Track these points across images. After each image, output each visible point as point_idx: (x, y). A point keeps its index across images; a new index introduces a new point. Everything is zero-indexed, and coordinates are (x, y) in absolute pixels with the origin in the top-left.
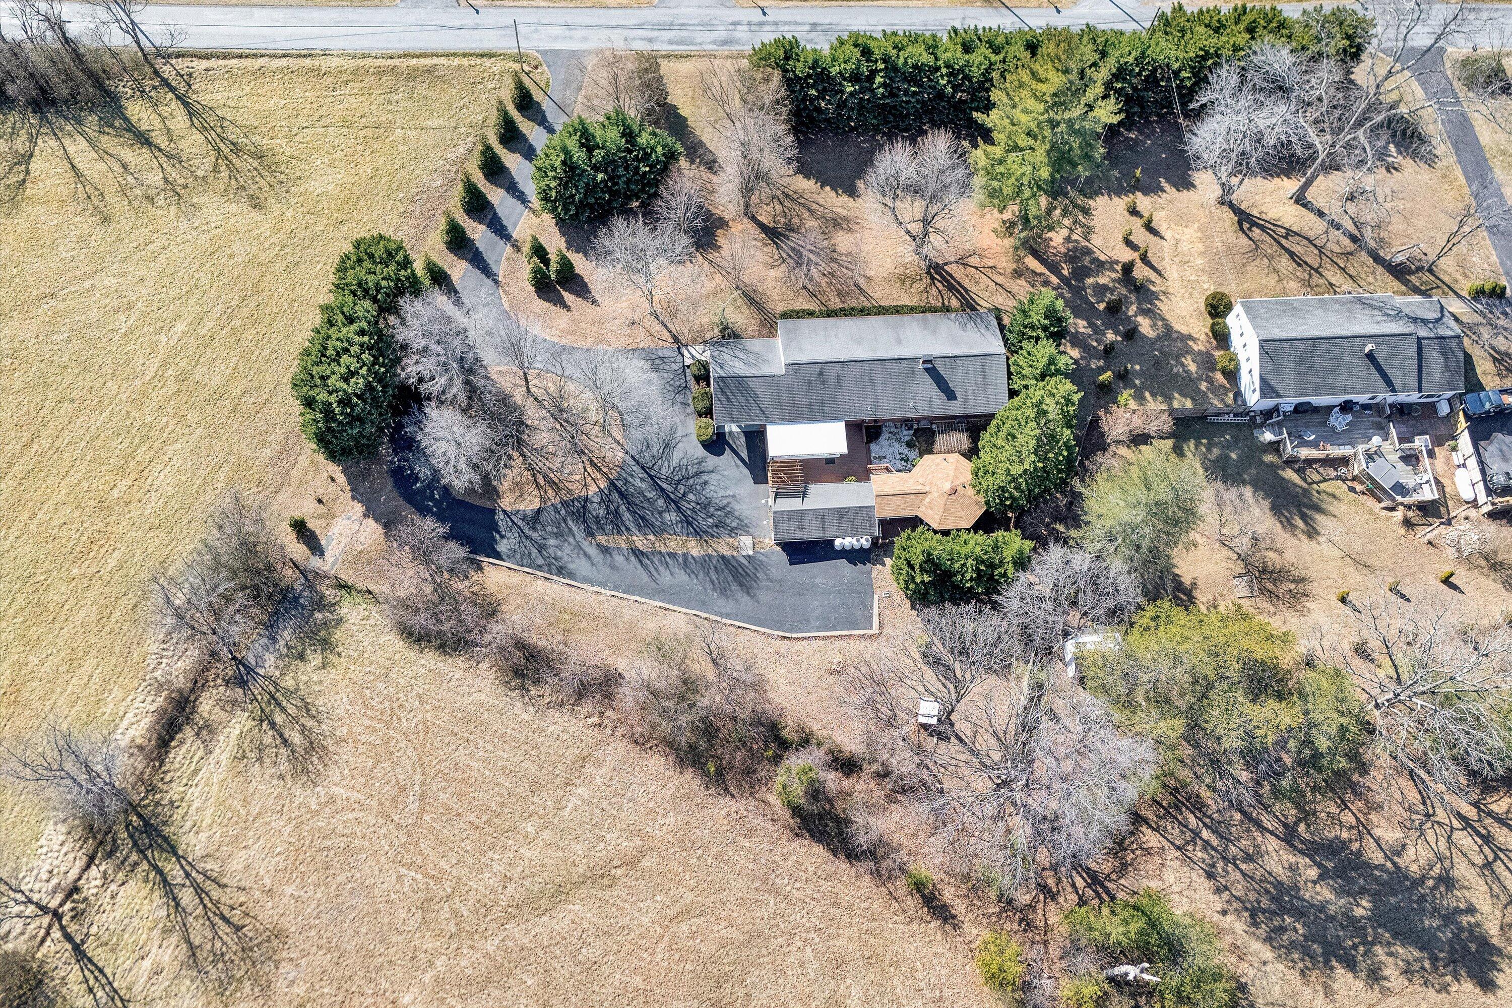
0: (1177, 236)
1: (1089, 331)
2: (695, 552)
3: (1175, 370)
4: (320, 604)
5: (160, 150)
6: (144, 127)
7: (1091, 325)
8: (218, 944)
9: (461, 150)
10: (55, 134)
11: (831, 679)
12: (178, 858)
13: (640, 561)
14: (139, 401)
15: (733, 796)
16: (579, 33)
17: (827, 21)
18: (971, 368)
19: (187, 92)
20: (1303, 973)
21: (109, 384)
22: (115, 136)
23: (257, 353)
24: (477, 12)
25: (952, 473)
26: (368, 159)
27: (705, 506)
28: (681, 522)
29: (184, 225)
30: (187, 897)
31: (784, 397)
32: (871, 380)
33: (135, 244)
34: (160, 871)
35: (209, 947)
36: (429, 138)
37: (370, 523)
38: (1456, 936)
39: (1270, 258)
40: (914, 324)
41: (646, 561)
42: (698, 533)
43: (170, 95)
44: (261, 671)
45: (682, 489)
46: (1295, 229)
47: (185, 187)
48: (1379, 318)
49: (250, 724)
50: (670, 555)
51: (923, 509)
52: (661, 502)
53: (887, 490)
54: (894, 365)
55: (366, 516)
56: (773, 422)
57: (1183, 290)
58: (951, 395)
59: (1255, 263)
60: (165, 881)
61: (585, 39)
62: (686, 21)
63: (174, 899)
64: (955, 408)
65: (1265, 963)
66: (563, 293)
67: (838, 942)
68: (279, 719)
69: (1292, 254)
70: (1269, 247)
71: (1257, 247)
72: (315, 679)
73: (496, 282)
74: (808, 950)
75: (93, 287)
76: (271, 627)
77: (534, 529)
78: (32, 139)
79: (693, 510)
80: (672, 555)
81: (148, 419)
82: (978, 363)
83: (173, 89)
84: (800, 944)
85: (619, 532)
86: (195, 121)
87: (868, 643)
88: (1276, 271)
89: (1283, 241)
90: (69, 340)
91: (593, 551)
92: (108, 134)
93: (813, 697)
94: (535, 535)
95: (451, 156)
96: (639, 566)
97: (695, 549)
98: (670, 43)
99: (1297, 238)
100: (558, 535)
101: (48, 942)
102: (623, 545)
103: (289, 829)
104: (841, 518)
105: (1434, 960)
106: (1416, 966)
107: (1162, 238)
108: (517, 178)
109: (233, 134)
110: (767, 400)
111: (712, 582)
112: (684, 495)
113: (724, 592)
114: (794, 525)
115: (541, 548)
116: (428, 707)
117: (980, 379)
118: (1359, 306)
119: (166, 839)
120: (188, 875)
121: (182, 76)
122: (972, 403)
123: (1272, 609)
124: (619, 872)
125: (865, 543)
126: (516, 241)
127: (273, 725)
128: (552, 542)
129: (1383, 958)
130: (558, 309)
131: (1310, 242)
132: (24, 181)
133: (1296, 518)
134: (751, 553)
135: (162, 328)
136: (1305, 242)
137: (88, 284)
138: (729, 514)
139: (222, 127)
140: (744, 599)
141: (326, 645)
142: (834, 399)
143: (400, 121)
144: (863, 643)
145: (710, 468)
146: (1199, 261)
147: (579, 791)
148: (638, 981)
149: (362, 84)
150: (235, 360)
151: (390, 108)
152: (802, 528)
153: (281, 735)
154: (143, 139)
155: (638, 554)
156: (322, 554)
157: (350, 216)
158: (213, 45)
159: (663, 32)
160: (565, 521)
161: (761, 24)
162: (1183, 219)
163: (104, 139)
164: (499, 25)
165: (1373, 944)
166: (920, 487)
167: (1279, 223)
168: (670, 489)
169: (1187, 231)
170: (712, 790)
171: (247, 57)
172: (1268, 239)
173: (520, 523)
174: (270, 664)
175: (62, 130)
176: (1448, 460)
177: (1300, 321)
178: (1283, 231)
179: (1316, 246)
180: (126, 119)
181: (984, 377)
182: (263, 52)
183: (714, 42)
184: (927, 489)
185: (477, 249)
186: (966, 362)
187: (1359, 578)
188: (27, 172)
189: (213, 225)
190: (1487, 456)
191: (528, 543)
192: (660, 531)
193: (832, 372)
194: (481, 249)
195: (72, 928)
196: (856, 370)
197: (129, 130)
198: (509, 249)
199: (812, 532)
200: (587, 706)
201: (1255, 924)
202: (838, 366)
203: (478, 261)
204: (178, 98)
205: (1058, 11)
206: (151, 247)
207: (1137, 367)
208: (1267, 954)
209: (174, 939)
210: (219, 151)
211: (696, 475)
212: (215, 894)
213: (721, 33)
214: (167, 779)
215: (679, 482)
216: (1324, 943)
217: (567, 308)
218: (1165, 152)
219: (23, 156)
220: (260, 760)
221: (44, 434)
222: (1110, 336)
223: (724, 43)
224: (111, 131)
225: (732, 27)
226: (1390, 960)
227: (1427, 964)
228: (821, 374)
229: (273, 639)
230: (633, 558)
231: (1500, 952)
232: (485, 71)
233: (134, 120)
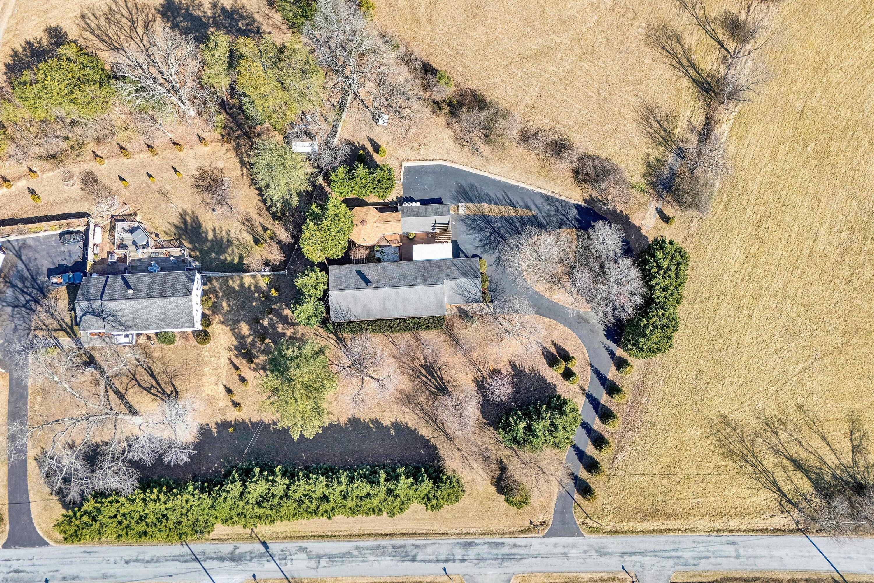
0: (216, 387)
1: (277, 325)
2: (485, 205)
3: (235, 302)
4: (654, 185)
5: (785, 456)
6: (798, 472)
7: (275, 329)
8: (669, 43)
9: (620, 457)
10: (845, 467)
11: (425, 141)
12: (692, 78)
13: (511, 201)
14: (757, 297)
15: (470, 89)
16: (560, 550)
17: (405, 563)
18: (348, 284)
19: (781, 500)
20: (244, 7)
21: (774, 306)
22: (812, 466)
23: (707, 322)
24: (623, 567)
25: (362, 232)
26: (671, 451)
27: (481, 229)
28: (492, 222)
29: (760, 405)
30: (685, 62)
31: (444, 270)
32: (400, 278)
33: (783, 392)
34: (698, 73)
35: (673, 42)
36: (639, 467)
37: (637, 224)
38: (175, 18)
39: (165, 372)
40: (374, 312)
41: (509, 201)
42: (484, 217)
43: (790, 496)
44: (674, 155)
45: (492, 238)
46: (145, 393)
47: (765, 431)
48: (119, 313)
49: (674, 131)
50: (497, 204)
51: (378, 216)
52: (502, 232)
53: (394, 224)
54: (388, 285)
55: (639, 228)
56: (449, 259)
57: (221, 350)
58: (359, 272)
59: (174, 368)
60: (695, 69)
61: (555, 546)
62: (494, 562)
63: (689, 62)
64: (357, 267)
65: (258, 12)
66: (556, 354)
67: (429, 29)
68: (662, 132)
69: (152, 375)
70: (163, 379)
71: (171, 379)
72: (650, 150)
73: (592, 366)
74: (441, 27)
75: (797, 364)
76: (673, 175)
77: (561, 219)
78: (855, 464)
79: (486, 228)
80: (496, 204)
81: (751, 286)
82: (344, 286)
83: (789, 501)
84: (444, 29)
85: (521, 217)
86: (772, 478)
87: (407, 157)
88: (164, 364)
89: (154, 384)
90: (801, 332)
91: (533, 207)
92: (817, 468)
93: (433, 133)
94: (561, 216)
95: (624, 453)
96: (512, 199)
97: (486, 208)
98: (503, 544)
99: (145, 386)
100: (550, 216)
101: (734, 48)
102: (519, 210)
103: (651, 85)
104: (417, 213)
105: (187, 9)
106: (196, 7)
107: (225, 386)
108: (586, 436)
109: (748, 469)
110: (453, 269)
111: (477, 190)
112: (491, 235)
113: (472, 186)
114: (440, 210)
115: (557, 210)
116: (601, 133)
117: (343, 279)
118: (128, 323)
119: (698, 85)
120: (686, 70)
121: (787, 511)
122: (348, 269)
123: (215, 171)
124: (517, 60)
125: (406, 205)
126: (583, 394)
127: (665, 130)
128: (553, 213)
129: (209, 11)
130: (559, 343)
131: (138, 384)
132: (851, 434)
133: (189, 221)
134: (459, 204)
135: (757, 339)
136: (141, 383)
137: (800, 366)
138: (469, 225)
139: (756, 474)
140: (463, 183)
141: (648, 165)
142: (419, 270)
143: (657, 479)
144: (409, 158)
145: (479, 249)
146: (207, 370)
147: (534, 94)
148: (508, 18)
149: (682, 506)
150: (717, 319)
151: (664, 490)
152: (436, 209)
153: (660, 125)
154: (797, 464)
155: (512, 205)
156: (657, 209)
157: (675, 410)
158: (775, 538)
159: (508, 552)
160: (547, 223)
161: (447, 561)
162: (210, 401)
163: (818, 465)
164: (608, 557)
165: (211, 17)
166: (378, 225)
167: (153, 397)
168: (498, 238)
169: (209, 392)
170: (479, 93)
171: (754, 530)
172: (163, 385)
173: (568, 222)
174: (671, 158)
175: (842, 470)
176: (102, 250)
177: (164, 311)
178: (152, 391)
179: (136, 380)
180: (810, 479)
181: (341, 280)
182: (744, 534)
183: (476, 545)
184: (375, 224)
185: (604, 387)
186: (350, 287)
187: (168, 187)
188: (851, 440)
189: (746, 404)
190: (80, 253)
191: (564, 213)
192: (502, 218)
193: (420, 281)
194: (602, 387)
195: (726, 53)
196: (407, 282)
197: (806, 471)
198: (587, 388)
199: (431, 208)
200: (533, 131)
201: (258, 28)
202: (417, 283)
203: (603, 379)
204: (785, 495)
205: (254, 576)
206: (774, 390)
207: (254, 304)
208: (256, 16)
209: (686, 46)
210: (753, 456)
211: (486, 245)
212: (674, 63)
213: (472, 553)
214: (703, 110)
215: (494, 241)
216: (232, 19)
217: (554, 344)
218: (209, 457)
219: (857, 452)
220: (667, 115)
221: (797, 279)
222: (266, 322)
223: (469, 545)
224: (815, 470)
225: (465, 558)
226: (206, 10)
227: (191, 8)
228: (426, 280)
229: (671, 169)
230: (515, 203)
231: (158, 11)
232: (613, 518)
233: (806, 479)
